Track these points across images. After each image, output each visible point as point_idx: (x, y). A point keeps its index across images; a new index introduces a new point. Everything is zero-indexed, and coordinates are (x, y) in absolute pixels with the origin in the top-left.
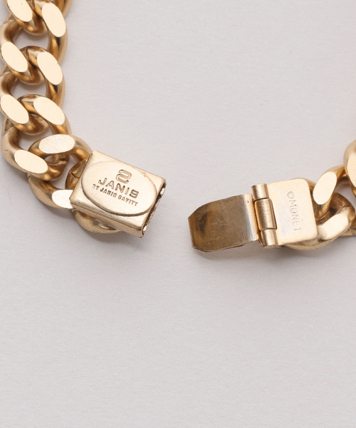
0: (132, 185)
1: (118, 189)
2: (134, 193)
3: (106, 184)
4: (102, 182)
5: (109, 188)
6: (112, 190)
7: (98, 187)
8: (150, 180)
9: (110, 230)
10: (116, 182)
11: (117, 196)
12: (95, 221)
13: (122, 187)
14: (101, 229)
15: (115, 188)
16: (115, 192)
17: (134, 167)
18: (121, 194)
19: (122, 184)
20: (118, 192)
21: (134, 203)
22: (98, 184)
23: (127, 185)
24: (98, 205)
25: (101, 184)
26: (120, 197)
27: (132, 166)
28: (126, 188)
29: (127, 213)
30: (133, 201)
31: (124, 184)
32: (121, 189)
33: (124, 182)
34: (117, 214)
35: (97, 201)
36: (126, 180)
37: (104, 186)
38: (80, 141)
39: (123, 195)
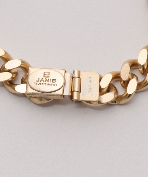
0: (51, 77)
1: (46, 81)
2: (54, 81)
3: (40, 81)
4: (38, 80)
5: (42, 82)
6: (43, 83)
7: (37, 83)
8: (59, 72)
9: (48, 100)
10: (44, 78)
11: (47, 84)
12: (41, 99)
13: (47, 79)
14: (44, 102)
15: (44, 81)
16: (45, 83)
17: (50, 69)
18: (48, 83)
19: (47, 78)
20: (47, 82)
21: (56, 85)
22: (36, 82)
23: (49, 78)
24: (39, 91)
25: (38, 81)
26: (48, 84)
27: (48, 69)
28: (49, 80)
29: (54, 90)
30: (55, 84)
31: (48, 78)
32: (47, 81)
33: (48, 77)
34: (49, 92)
35: (39, 90)
36: (48, 76)
37: (39, 82)
38: (23, 61)
39: (49, 83)
